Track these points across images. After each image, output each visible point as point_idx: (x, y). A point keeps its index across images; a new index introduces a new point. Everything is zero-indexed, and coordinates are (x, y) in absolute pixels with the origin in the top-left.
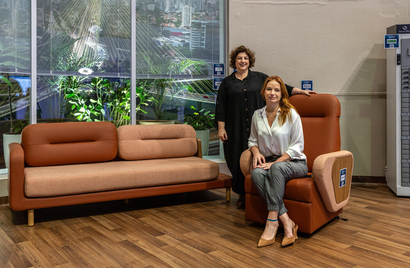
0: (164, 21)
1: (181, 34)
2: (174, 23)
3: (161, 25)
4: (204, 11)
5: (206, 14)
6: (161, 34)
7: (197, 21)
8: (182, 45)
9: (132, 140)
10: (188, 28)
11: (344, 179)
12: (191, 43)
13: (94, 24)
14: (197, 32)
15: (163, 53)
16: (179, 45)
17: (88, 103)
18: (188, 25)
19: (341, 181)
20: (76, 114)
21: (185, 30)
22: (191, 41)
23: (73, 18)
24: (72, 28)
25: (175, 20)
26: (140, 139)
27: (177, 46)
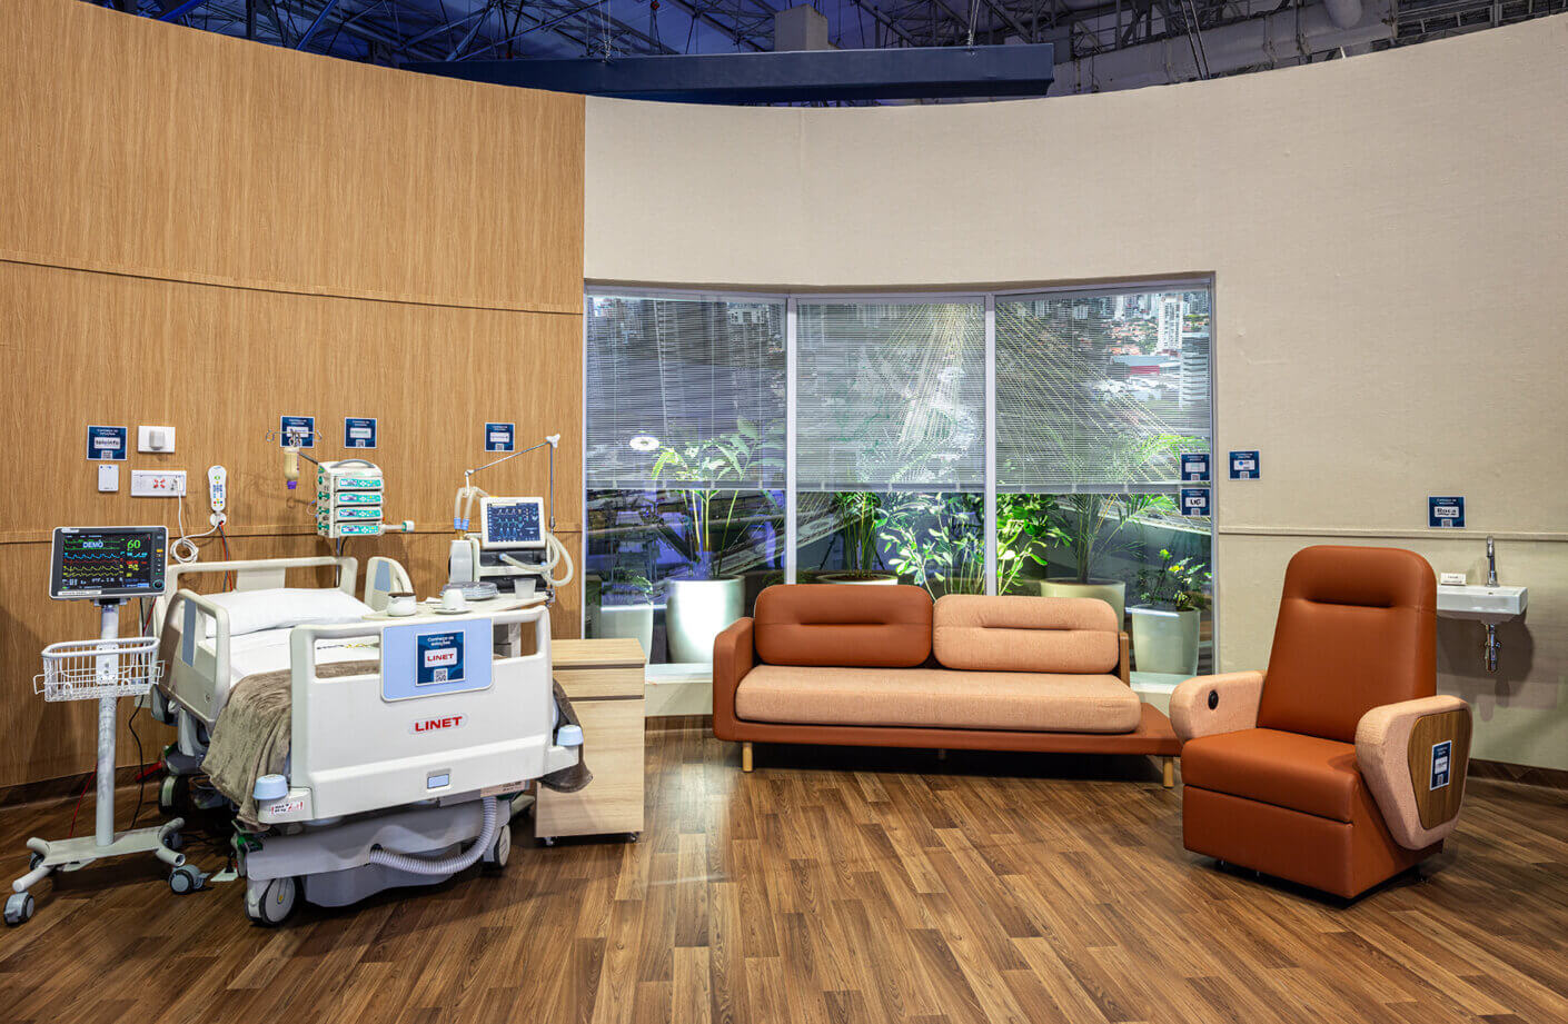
0: (1113, 342)
1: (1157, 369)
2: (1139, 344)
3: (1104, 351)
6: (1104, 372)
7: (1197, 335)
8: (1158, 394)
9: (960, 626)
10: (1174, 353)
11: (1444, 768)
12: (1181, 390)
13: (950, 363)
14: (1198, 361)
15: (1111, 418)
16: (1151, 397)
17: (922, 538)
18: (1175, 348)
19: (1436, 772)
20: (893, 562)
21: (1166, 360)
22: (1182, 384)
23: (904, 356)
24: (903, 377)
25: (1141, 336)
26: (977, 626)
27: (1146, 400)
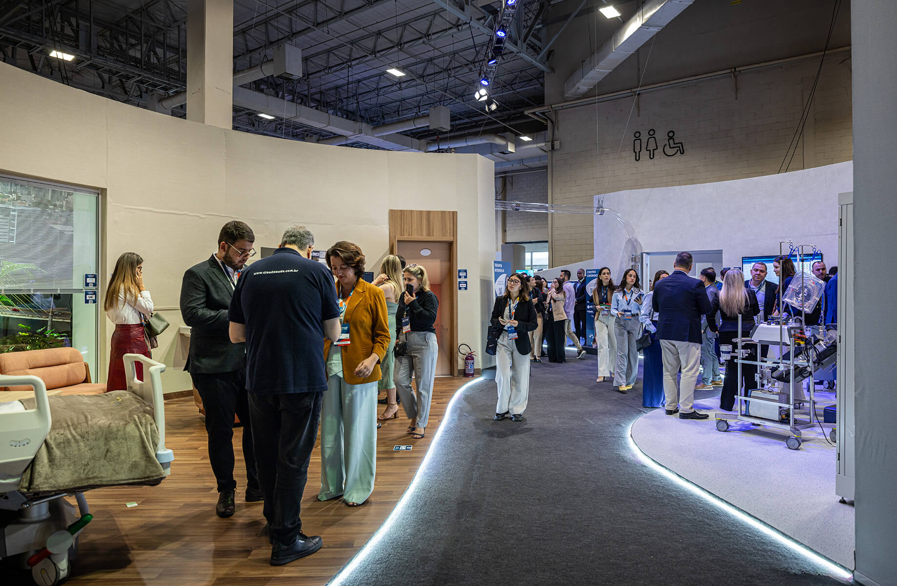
4: (14, 192)
5: (17, 196)
